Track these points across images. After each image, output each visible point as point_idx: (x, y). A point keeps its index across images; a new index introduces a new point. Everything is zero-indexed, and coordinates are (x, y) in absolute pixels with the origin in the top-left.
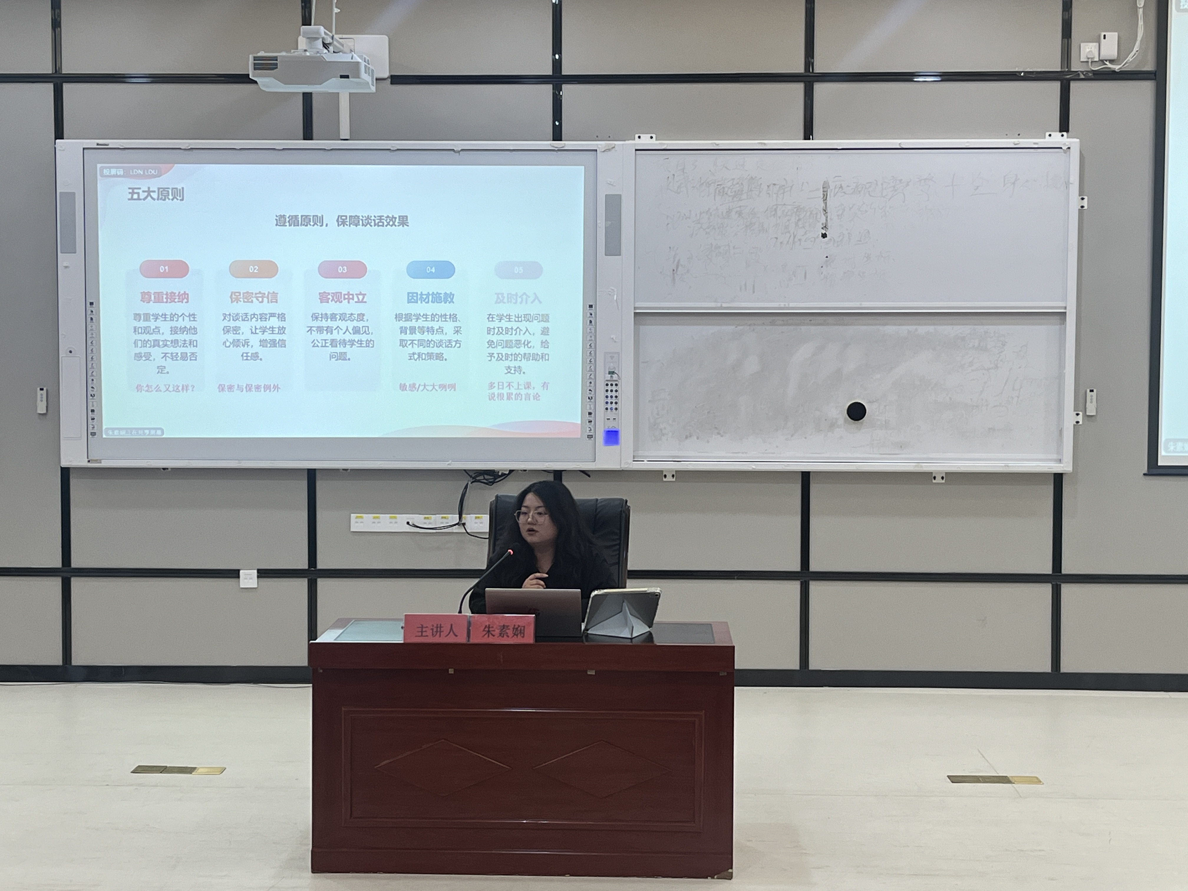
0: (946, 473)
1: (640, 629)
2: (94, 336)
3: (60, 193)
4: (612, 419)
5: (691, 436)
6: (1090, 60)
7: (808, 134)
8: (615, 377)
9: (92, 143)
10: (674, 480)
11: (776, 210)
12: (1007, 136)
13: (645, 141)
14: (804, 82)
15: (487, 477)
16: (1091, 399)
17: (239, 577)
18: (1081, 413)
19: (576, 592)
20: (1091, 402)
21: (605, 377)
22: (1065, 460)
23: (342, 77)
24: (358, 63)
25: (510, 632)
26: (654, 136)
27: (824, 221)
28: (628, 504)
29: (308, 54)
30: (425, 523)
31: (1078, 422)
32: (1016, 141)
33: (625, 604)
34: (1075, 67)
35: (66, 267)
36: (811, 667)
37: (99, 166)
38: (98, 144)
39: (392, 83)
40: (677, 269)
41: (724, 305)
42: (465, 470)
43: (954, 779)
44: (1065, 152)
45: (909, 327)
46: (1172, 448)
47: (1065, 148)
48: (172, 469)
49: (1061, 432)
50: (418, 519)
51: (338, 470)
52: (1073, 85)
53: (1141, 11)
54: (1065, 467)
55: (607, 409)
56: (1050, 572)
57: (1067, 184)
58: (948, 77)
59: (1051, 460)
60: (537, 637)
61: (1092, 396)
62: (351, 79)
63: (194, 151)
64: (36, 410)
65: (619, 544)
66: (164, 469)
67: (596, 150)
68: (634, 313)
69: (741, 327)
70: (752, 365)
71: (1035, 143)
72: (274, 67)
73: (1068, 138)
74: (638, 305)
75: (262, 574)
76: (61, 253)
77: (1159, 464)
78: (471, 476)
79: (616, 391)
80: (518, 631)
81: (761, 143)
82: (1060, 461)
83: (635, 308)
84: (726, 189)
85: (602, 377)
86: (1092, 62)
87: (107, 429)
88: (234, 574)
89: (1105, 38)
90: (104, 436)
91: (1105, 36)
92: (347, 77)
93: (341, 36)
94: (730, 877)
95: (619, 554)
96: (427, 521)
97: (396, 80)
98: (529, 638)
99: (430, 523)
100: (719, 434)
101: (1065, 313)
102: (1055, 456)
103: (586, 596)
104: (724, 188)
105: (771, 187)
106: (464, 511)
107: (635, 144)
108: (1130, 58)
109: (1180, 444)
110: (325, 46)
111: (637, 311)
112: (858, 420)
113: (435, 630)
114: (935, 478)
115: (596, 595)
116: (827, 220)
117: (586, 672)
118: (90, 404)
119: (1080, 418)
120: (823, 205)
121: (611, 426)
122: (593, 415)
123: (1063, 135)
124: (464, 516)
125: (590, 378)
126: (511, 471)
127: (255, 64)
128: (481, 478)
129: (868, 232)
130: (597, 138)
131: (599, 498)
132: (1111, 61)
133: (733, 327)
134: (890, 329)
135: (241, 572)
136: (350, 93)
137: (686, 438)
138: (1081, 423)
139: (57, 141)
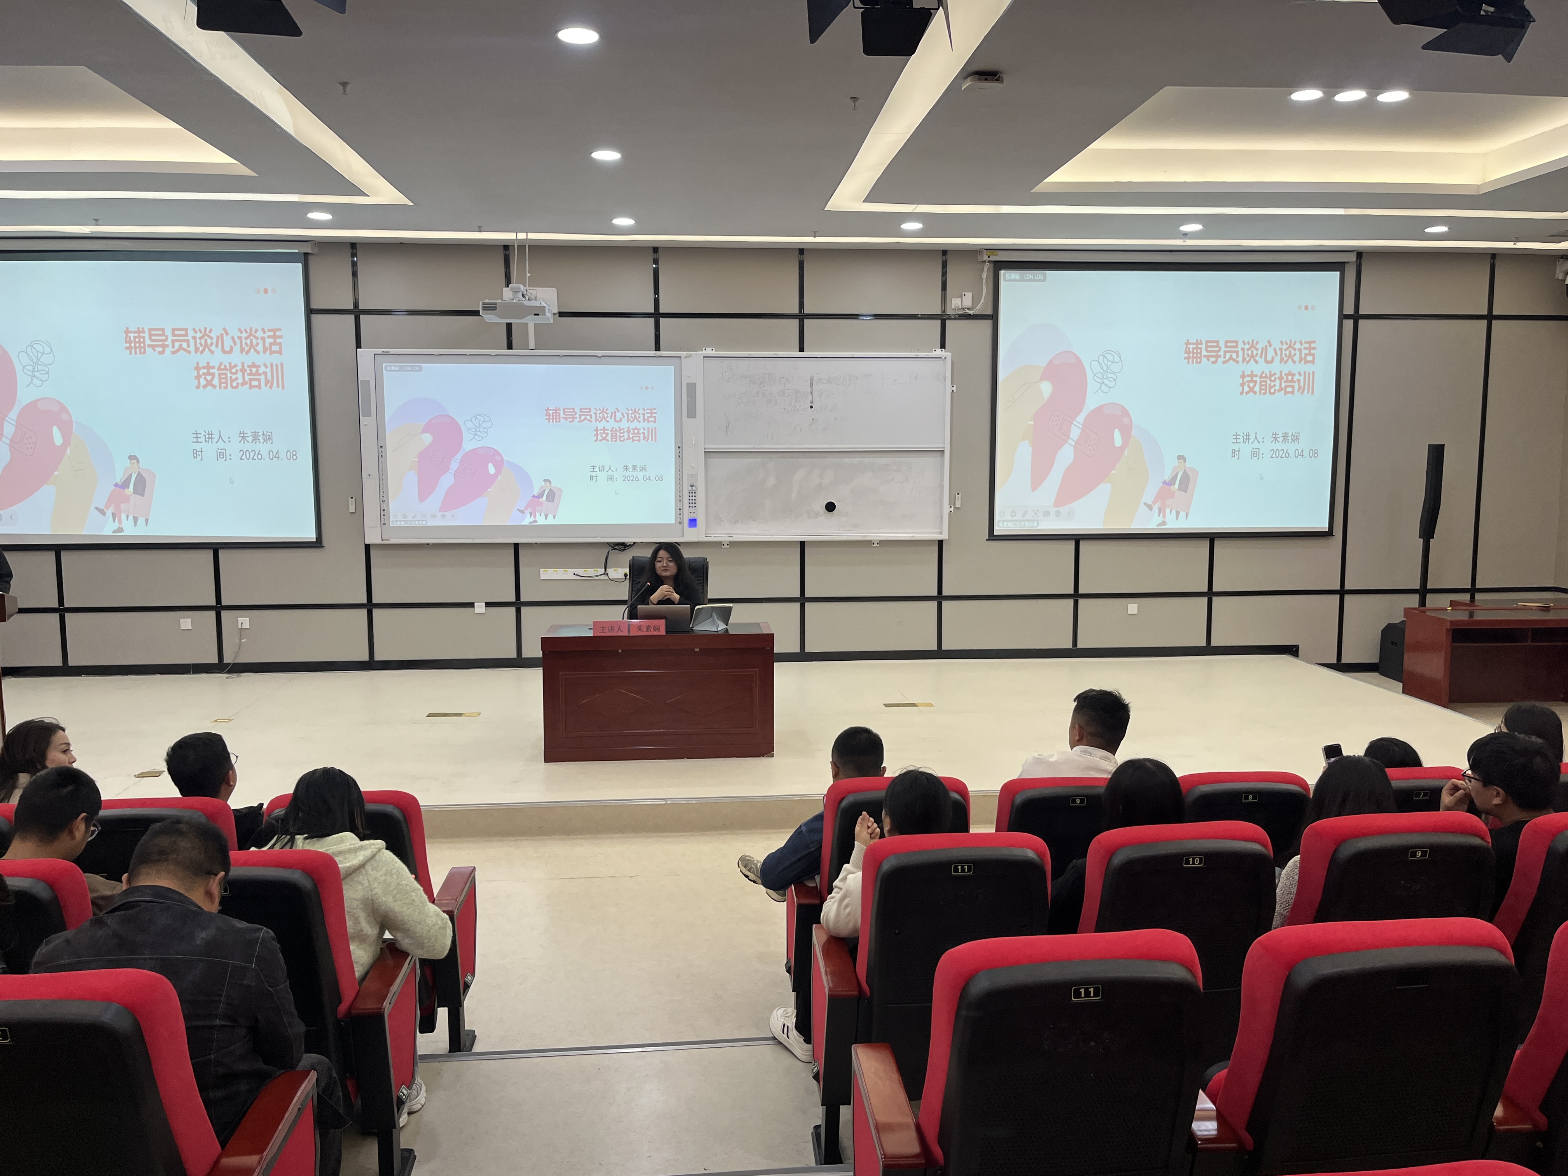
0: (880, 541)
1: (722, 626)
2: (383, 465)
3: (361, 381)
4: (692, 513)
5: (737, 522)
6: (957, 308)
7: (802, 350)
8: (694, 488)
9: (380, 351)
10: (728, 547)
11: (784, 392)
12: (911, 351)
13: (709, 352)
14: (799, 319)
15: (620, 547)
16: (958, 499)
17: (474, 607)
18: (953, 507)
19: (688, 607)
20: (958, 500)
21: (688, 488)
22: (944, 533)
23: (535, 315)
24: (544, 306)
25: (652, 629)
26: (714, 349)
27: (811, 399)
28: (708, 560)
29: (514, 301)
30: (584, 574)
31: (951, 511)
32: (917, 354)
33: (713, 613)
34: (949, 312)
35: (365, 425)
36: (806, 651)
37: (384, 365)
38: (383, 352)
39: (559, 316)
40: (729, 426)
41: (756, 447)
42: (608, 543)
43: (887, 705)
44: (943, 360)
45: (858, 459)
46: (1001, 525)
47: (943, 358)
48: (432, 544)
49: (942, 517)
50: (580, 571)
51: (532, 543)
52: (948, 322)
53: (984, 281)
54: (944, 536)
55: (690, 507)
56: (936, 594)
57: (945, 378)
58: (878, 317)
59: (937, 533)
60: (667, 632)
61: (958, 497)
62: (540, 316)
63: (442, 356)
64: (349, 510)
65: (703, 583)
66: (427, 544)
67: (681, 357)
68: (705, 451)
69: (766, 459)
70: (771, 481)
71: (927, 355)
72: (495, 308)
73: (945, 352)
74: (707, 446)
75: (488, 604)
76: (362, 416)
77: (995, 534)
78: (611, 546)
79: (695, 496)
80: (656, 628)
81: (775, 354)
82: (941, 533)
83: (705, 449)
84: (756, 380)
85: (686, 488)
86: (958, 309)
87: (393, 521)
88: (471, 605)
89: (965, 295)
90: (391, 525)
91: (965, 294)
92: (538, 315)
93: (531, 288)
94: (772, 756)
95: (703, 588)
96: (585, 572)
97: (562, 314)
98: (663, 632)
99: (587, 574)
100: (754, 520)
101: (944, 451)
102: (938, 531)
103: (692, 610)
104: (754, 379)
105: (781, 379)
106: (608, 566)
107: (703, 354)
108: (979, 307)
109: (1005, 523)
110: (523, 296)
111: (706, 450)
112: (831, 512)
113: (610, 629)
114: (873, 544)
115: (698, 608)
116: (813, 398)
117: (694, 649)
118: (382, 507)
119: (952, 509)
120: (810, 389)
121: (692, 516)
122: (681, 510)
123: (942, 351)
124: (607, 569)
125: (679, 489)
126: (634, 543)
127: (483, 307)
128: (617, 547)
129: (836, 405)
130: (681, 350)
131: (691, 557)
132: (968, 309)
133: (761, 459)
134: (848, 460)
135: (475, 604)
136: (535, 323)
137: (735, 523)
138: (952, 512)
139: (358, 349)
